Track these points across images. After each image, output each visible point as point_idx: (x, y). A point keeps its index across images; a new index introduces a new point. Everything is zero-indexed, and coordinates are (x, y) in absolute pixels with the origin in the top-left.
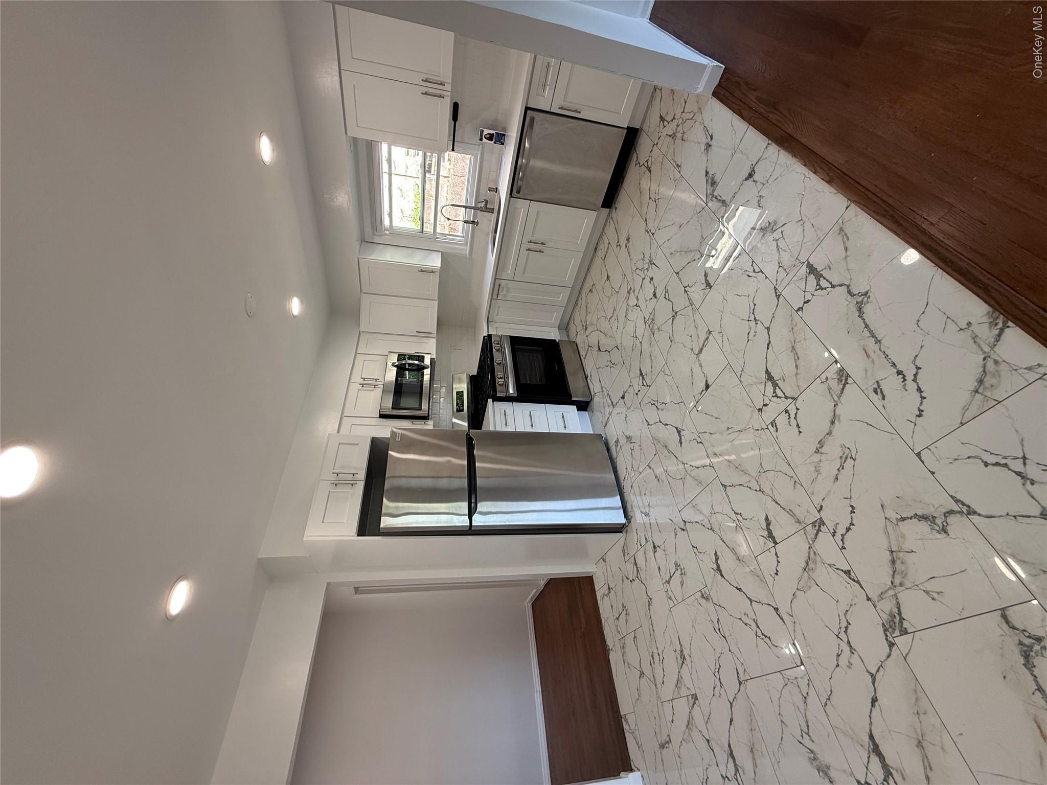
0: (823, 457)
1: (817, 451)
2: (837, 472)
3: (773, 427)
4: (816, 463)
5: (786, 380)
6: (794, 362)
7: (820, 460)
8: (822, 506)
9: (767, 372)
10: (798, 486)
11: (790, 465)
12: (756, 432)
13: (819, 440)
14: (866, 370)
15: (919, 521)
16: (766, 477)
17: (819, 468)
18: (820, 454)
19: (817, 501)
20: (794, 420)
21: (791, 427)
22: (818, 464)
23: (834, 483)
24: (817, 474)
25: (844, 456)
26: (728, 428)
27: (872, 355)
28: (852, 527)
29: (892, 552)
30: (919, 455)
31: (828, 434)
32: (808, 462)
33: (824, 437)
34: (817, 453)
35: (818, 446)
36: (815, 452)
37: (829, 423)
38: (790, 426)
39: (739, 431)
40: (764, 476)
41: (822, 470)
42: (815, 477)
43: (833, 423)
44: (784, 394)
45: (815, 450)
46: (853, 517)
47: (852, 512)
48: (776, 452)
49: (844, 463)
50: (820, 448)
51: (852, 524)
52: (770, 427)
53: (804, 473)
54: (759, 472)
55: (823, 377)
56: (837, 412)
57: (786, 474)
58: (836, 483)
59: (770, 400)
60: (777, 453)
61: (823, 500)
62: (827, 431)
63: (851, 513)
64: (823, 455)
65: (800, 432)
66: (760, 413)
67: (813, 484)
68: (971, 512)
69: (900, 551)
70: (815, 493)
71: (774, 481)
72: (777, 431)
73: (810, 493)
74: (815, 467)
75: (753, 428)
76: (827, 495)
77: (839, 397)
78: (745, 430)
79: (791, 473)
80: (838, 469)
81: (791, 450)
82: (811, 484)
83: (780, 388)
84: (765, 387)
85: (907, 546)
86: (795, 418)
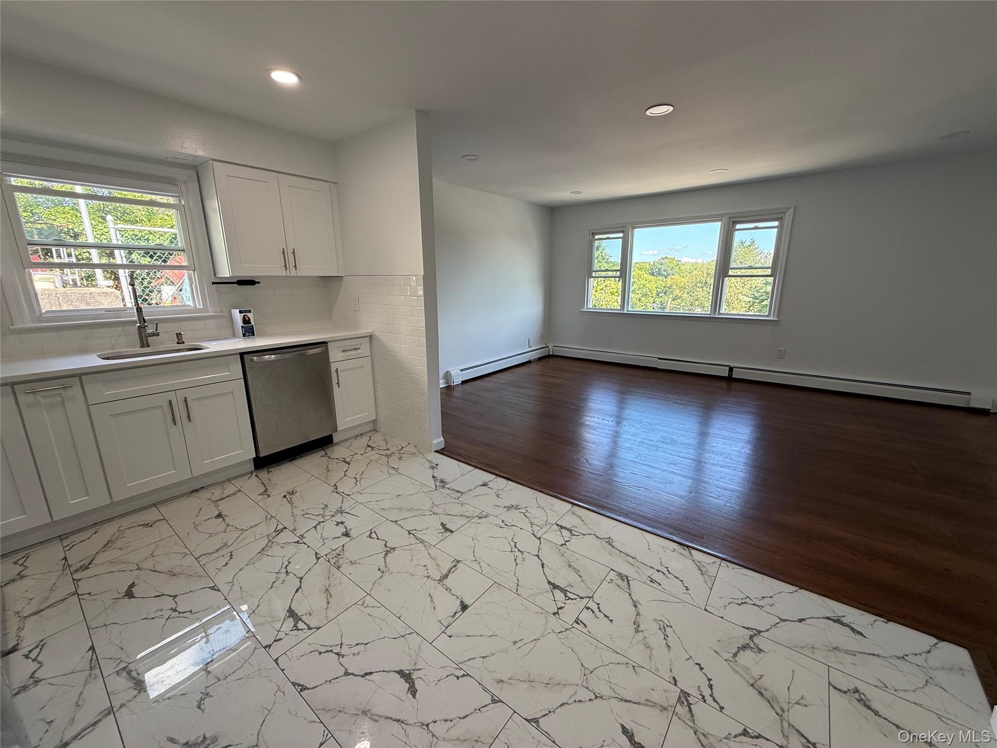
0: (646, 634)
1: (637, 631)
2: (665, 641)
3: (579, 624)
4: (643, 641)
5: (574, 586)
6: (576, 575)
7: (645, 637)
8: (674, 678)
9: (549, 583)
10: (638, 669)
11: (618, 653)
12: (559, 634)
13: (633, 621)
14: (637, 572)
15: (744, 651)
16: (597, 677)
17: (649, 644)
18: (641, 633)
19: (667, 676)
20: (599, 613)
21: (600, 619)
22: (645, 641)
23: (669, 651)
24: (649, 650)
25: (662, 627)
26: (515, 643)
27: (634, 564)
28: (711, 682)
29: (752, 685)
30: (706, 610)
31: (637, 615)
32: (634, 642)
33: (636, 618)
34: (638, 632)
35: (635, 626)
36: (635, 632)
37: (633, 607)
38: (598, 618)
39: (535, 640)
40: (594, 677)
41: (651, 645)
42: (650, 653)
43: (636, 606)
44: (578, 596)
45: (634, 631)
46: (706, 673)
47: (701, 669)
48: (595, 646)
49: (665, 632)
50: (638, 627)
51: (710, 680)
52: (575, 625)
53: (638, 655)
54: (584, 675)
55: (608, 579)
56: (635, 599)
57: (619, 664)
58: (671, 651)
59: (565, 603)
60: (597, 646)
61: (671, 671)
62: (635, 613)
63: (701, 671)
64: (644, 632)
65: (611, 621)
66: (558, 616)
67: (652, 661)
68: (760, 632)
69: (756, 682)
70: (660, 669)
71: (609, 677)
72: (586, 626)
73: (655, 670)
74: (644, 645)
75: (554, 632)
76: (671, 665)
77: (629, 589)
78: (544, 636)
79: (625, 660)
80: (664, 638)
81: (611, 638)
82: (651, 661)
83: (570, 592)
84: (553, 594)
85: (756, 675)
86: (600, 611)
